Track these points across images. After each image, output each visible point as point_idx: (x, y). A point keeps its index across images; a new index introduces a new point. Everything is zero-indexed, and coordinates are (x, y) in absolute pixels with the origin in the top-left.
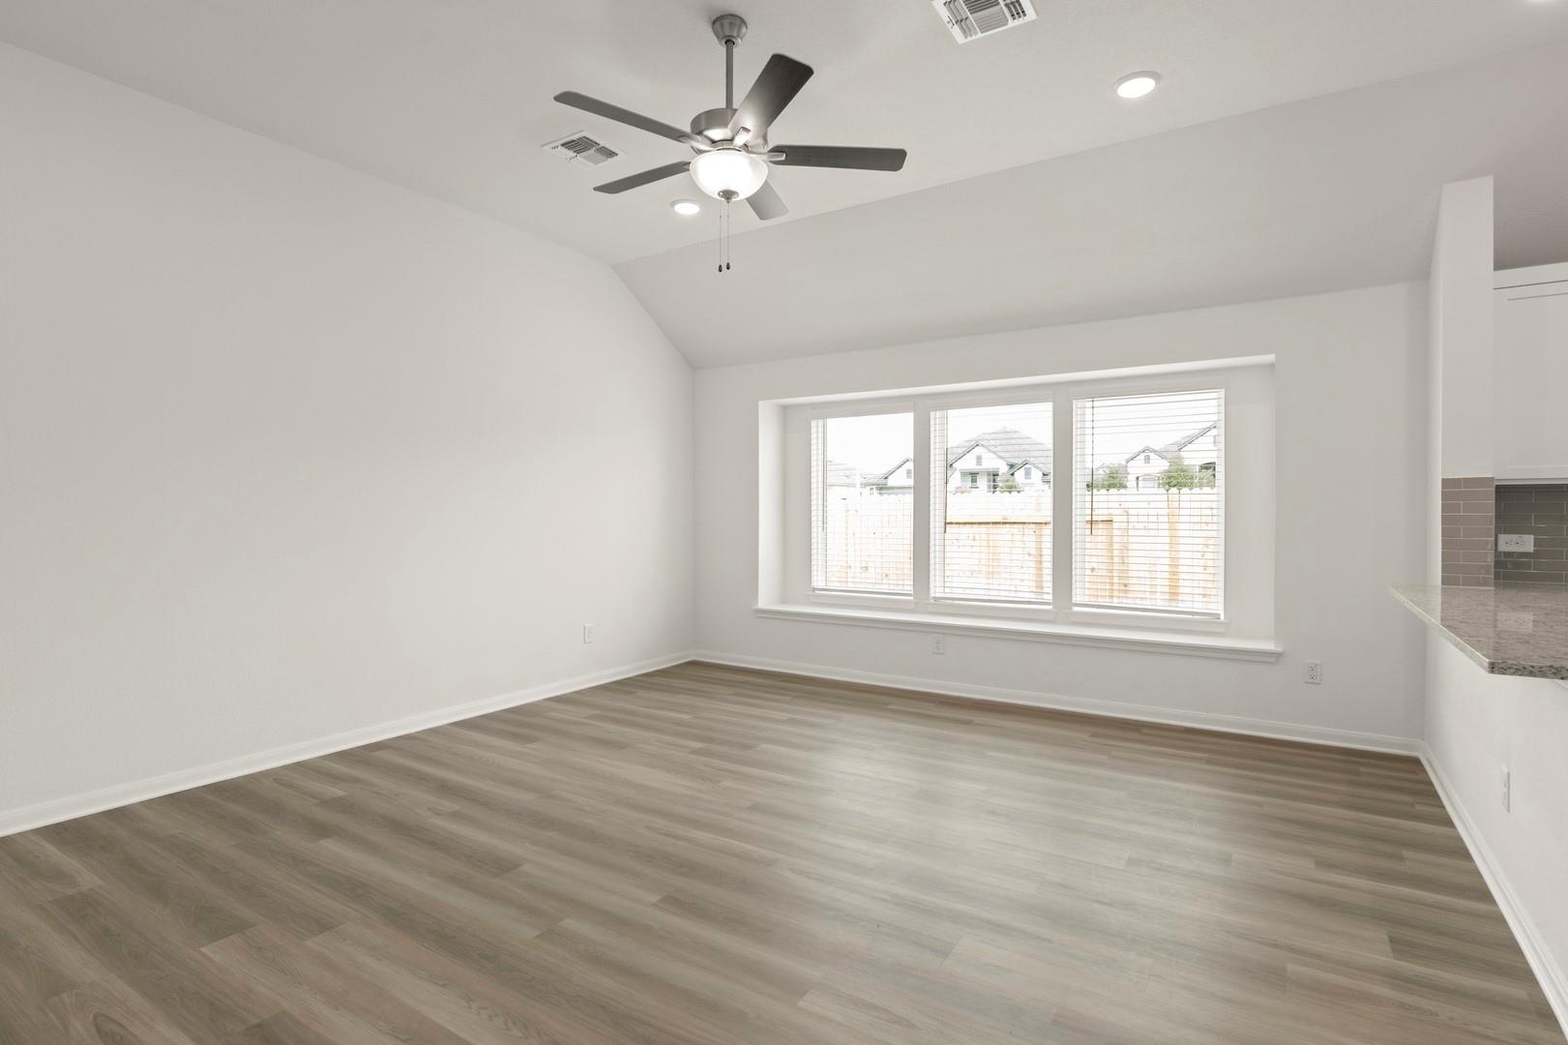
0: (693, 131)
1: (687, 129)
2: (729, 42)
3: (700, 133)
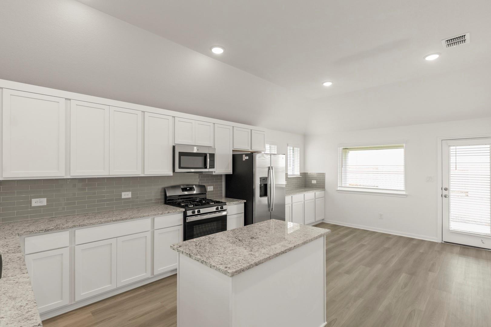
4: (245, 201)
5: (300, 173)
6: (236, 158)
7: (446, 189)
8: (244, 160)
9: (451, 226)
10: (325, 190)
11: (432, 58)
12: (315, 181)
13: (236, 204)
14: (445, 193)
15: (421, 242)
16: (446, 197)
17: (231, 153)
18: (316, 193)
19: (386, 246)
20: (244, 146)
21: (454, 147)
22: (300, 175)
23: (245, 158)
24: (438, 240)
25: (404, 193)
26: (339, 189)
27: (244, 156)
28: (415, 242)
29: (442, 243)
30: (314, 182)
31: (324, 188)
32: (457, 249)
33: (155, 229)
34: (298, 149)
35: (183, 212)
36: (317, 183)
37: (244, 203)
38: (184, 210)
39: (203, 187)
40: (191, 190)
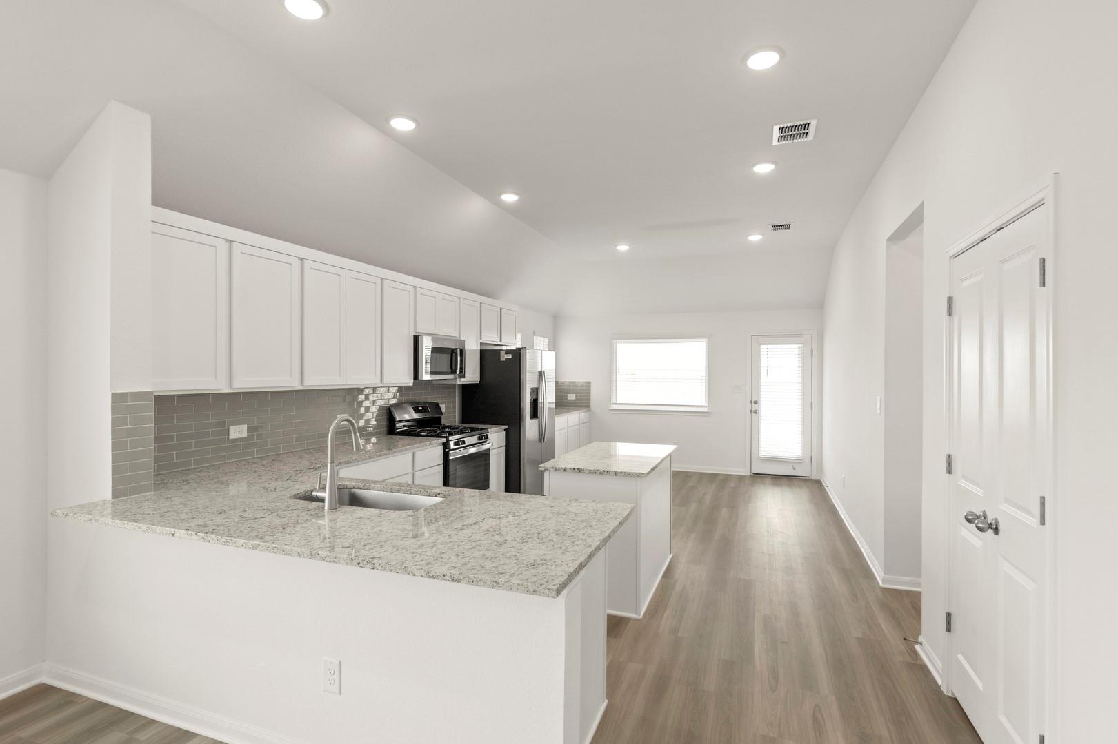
4: (506, 427)
6: (487, 355)
7: (756, 403)
8: (502, 359)
9: (761, 452)
10: (590, 410)
11: (755, 238)
12: (574, 395)
13: (498, 432)
14: (755, 407)
15: (727, 477)
16: (755, 413)
17: (478, 348)
18: (581, 415)
19: (690, 484)
20: (491, 338)
21: (766, 346)
23: (505, 357)
24: (745, 472)
25: (706, 410)
26: (613, 407)
27: (502, 353)
28: (721, 478)
29: (751, 476)
30: (571, 397)
31: (589, 407)
32: (768, 480)
33: (417, 469)
34: (547, 340)
35: (444, 444)
36: (576, 399)
37: (505, 430)
38: (444, 440)
39: (437, 406)
40: (424, 410)
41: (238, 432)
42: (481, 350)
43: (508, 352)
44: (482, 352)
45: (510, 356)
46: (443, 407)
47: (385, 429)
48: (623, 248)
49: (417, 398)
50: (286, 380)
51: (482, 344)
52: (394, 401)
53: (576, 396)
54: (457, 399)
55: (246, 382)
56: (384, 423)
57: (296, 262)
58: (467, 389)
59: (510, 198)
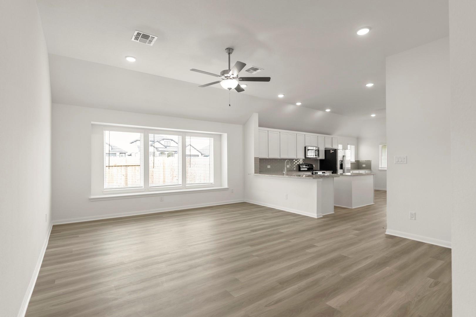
0: (221, 75)
1: (220, 75)
2: (229, 54)
3: (223, 75)
4: (332, 171)
5: (355, 161)
6: (327, 152)
8: (331, 152)
10: (371, 170)
13: (328, 172)
17: (324, 149)
18: (366, 171)
20: (329, 146)
22: (355, 162)
23: (332, 151)
26: (380, 169)
27: (331, 150)
30: (364, 166)
31: (371, 169)
34: (354, 146)
35: (312, 173)
36: (366, 166)
37: (332, 172)
38: (312, 172)
39: (312, 165)
40: (308, 166)
41: (269, 167)
42: (325, 150)
43: (332, 150)
44: (325, 151)
45: (333, 151)
46: (314, 166)
47: (298, 170)
48: (373, 116)
49: (307, 163)
50: (277, 156)
51: (325, 148)
52: (301, 163)
53: (366, 165)
54: (319, 163)
55: (271, 156)
56: (298, 168)
57: (279, 133)
58: (321, 161)
59: (328, 110)
